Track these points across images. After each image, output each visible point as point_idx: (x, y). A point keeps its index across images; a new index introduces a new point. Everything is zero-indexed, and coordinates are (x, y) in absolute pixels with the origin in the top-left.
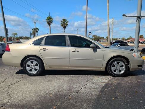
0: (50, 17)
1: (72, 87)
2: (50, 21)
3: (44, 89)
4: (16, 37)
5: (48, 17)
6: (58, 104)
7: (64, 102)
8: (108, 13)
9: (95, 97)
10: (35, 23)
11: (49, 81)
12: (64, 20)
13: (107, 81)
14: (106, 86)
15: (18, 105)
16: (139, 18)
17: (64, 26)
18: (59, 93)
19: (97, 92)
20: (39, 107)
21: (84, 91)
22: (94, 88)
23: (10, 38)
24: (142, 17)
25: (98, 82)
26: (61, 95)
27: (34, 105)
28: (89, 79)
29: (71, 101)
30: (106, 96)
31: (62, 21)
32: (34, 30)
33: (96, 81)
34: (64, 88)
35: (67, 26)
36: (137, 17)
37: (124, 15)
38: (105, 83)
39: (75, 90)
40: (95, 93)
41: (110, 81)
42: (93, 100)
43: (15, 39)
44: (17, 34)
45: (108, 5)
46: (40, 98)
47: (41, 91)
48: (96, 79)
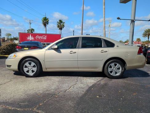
0: (46, 18)
1: (61, 87)
2: (46, 22)
3: (34, 89)
4: (10, 38)
5: (44, 17)
6: (45, 102)
7: (50, 99)
8: (104, 16)
9: (80, 95)
10: (31, 23)
11: (39, 81)
12: (61, 21)
13: (95, 82)
14: (94, 86)
15: (7, 102)
16: (133, 21)
17: (60, 27)
18: (47, 92)
19: (83, 91)
20: (26, 104)
21: (71, 91)
22: (82, 88)
23: (3, 39)
24: (136, 20)
25: (87, 83)
26: (49, 94)
27: (21, 103)
28: (78, 80)
29: (58, 99)
30: (91, 95)
31: (59, 22)
32: (29, 31)
33: (85, 82)
34: (53, 88)
35: (63, 28)
36: (131, 20)
37: (118, 18)
38: (93, 84)
39: (63, 89)
40: (82, 92)
41: (98, 82)
42: (78, 98)
43: (9, 40)
44: (11, 35)
45: (104, 7)
46: (28, 96)
47: (30, 90)
48: (86, 80)
